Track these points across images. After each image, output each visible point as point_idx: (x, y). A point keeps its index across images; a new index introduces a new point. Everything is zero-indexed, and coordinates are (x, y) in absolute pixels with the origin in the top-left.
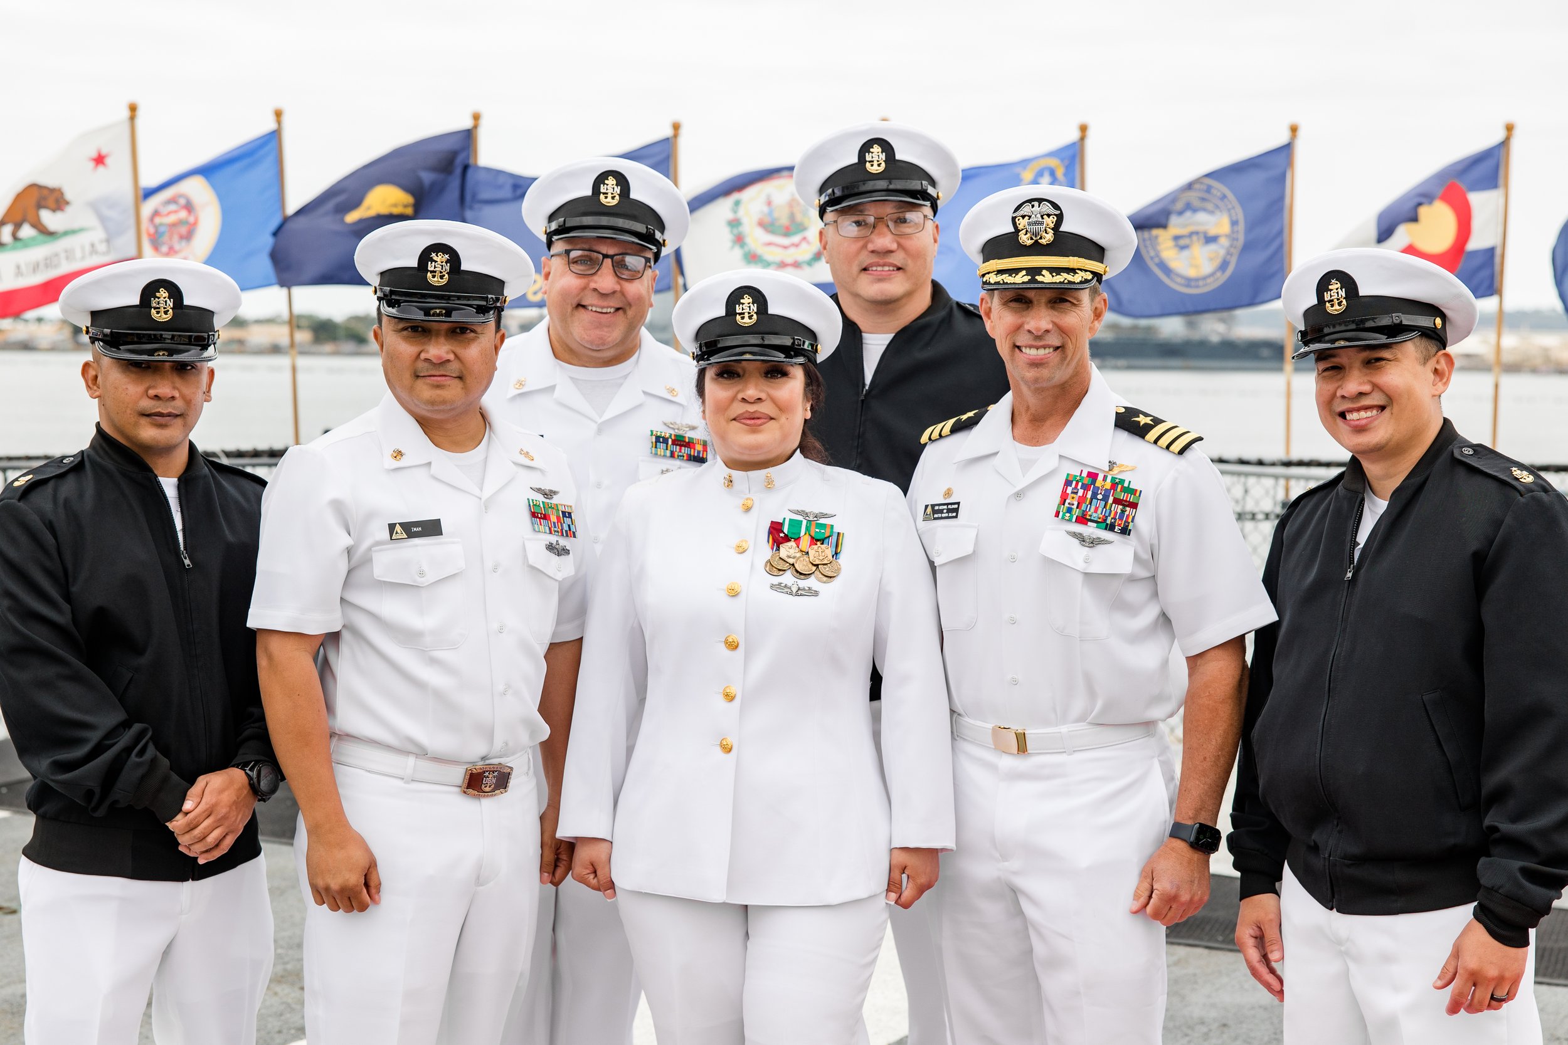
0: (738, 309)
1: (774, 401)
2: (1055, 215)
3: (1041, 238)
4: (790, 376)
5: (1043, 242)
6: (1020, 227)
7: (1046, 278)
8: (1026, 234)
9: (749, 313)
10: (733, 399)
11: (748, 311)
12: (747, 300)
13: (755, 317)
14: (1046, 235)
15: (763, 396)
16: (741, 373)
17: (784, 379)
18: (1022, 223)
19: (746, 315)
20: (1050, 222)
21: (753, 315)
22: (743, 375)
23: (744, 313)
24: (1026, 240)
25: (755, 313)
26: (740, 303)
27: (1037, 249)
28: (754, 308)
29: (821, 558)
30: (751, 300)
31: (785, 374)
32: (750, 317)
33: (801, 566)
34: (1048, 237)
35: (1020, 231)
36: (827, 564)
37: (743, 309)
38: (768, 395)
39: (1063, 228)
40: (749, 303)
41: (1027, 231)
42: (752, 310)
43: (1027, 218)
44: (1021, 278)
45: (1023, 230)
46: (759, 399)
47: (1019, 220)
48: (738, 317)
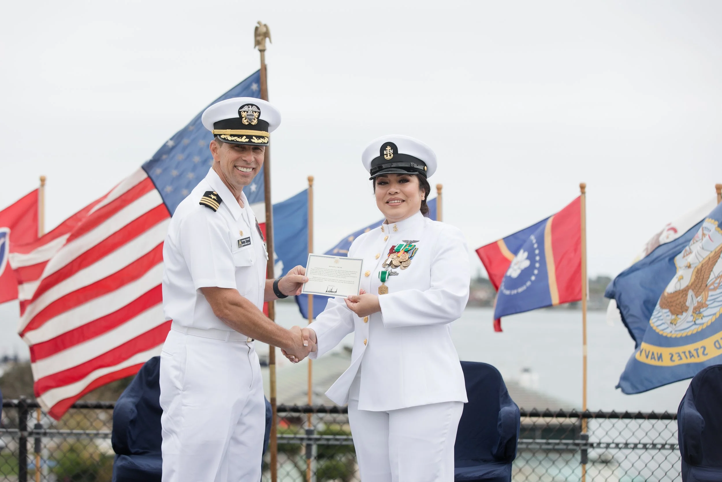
0: (385, 153)
1: (404, 193)
2: (258, 112)
3: (252, 122)
4: (410, 181)
5: (253, 123)
6: (243, 116)
7: (255, 140)
8: (245, 119)
9: (390, 154)
10: (385, 194)
11: (389, 153)
12: (389, 148)
13: (392, 155)
14: (254, 120)
15: (398, 191)
16: (388, 181)
17: (408, 183)
18: (244, 114)
19: (389, 155)
20: (256, 115)
21: (391, 155)
22: (390, 183)
23: (387, 154)
24: (245, 122)
25: (392, 153)
26: (386, 150)
27: (250, 127)
28: (392, 151)
29: (403, 259)
30: (390, 148)
31: (407, 181)
32: (390, 156)
33: (395, 262)
34: (255, 122)
35: (243, 118)
36: (405, 262)
37: (387, 152)
38: (401, 191)
39: (260, 118)
40: (389, 150)
41: (246, 118)
42: (391, 152)
43: (246, 112)
44: (244, 140)
45: (244, 117)
46: (396, 192)
47: (242, 113)
48: (385, 156)
